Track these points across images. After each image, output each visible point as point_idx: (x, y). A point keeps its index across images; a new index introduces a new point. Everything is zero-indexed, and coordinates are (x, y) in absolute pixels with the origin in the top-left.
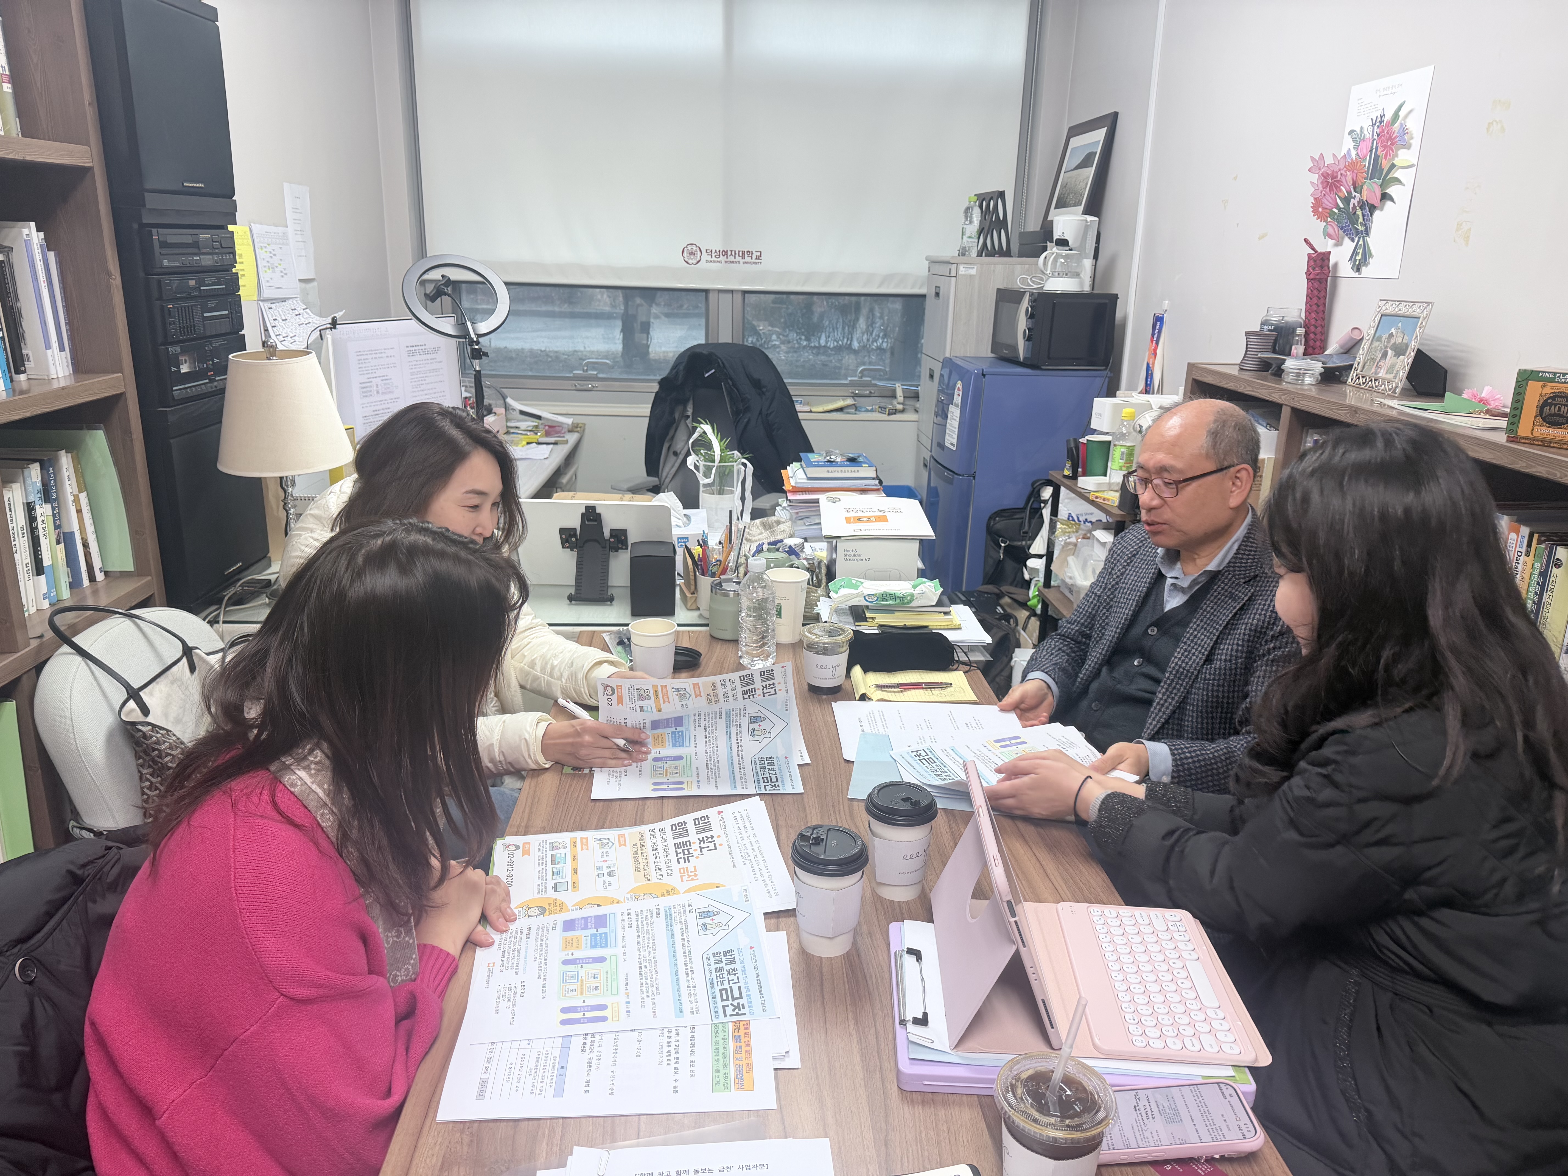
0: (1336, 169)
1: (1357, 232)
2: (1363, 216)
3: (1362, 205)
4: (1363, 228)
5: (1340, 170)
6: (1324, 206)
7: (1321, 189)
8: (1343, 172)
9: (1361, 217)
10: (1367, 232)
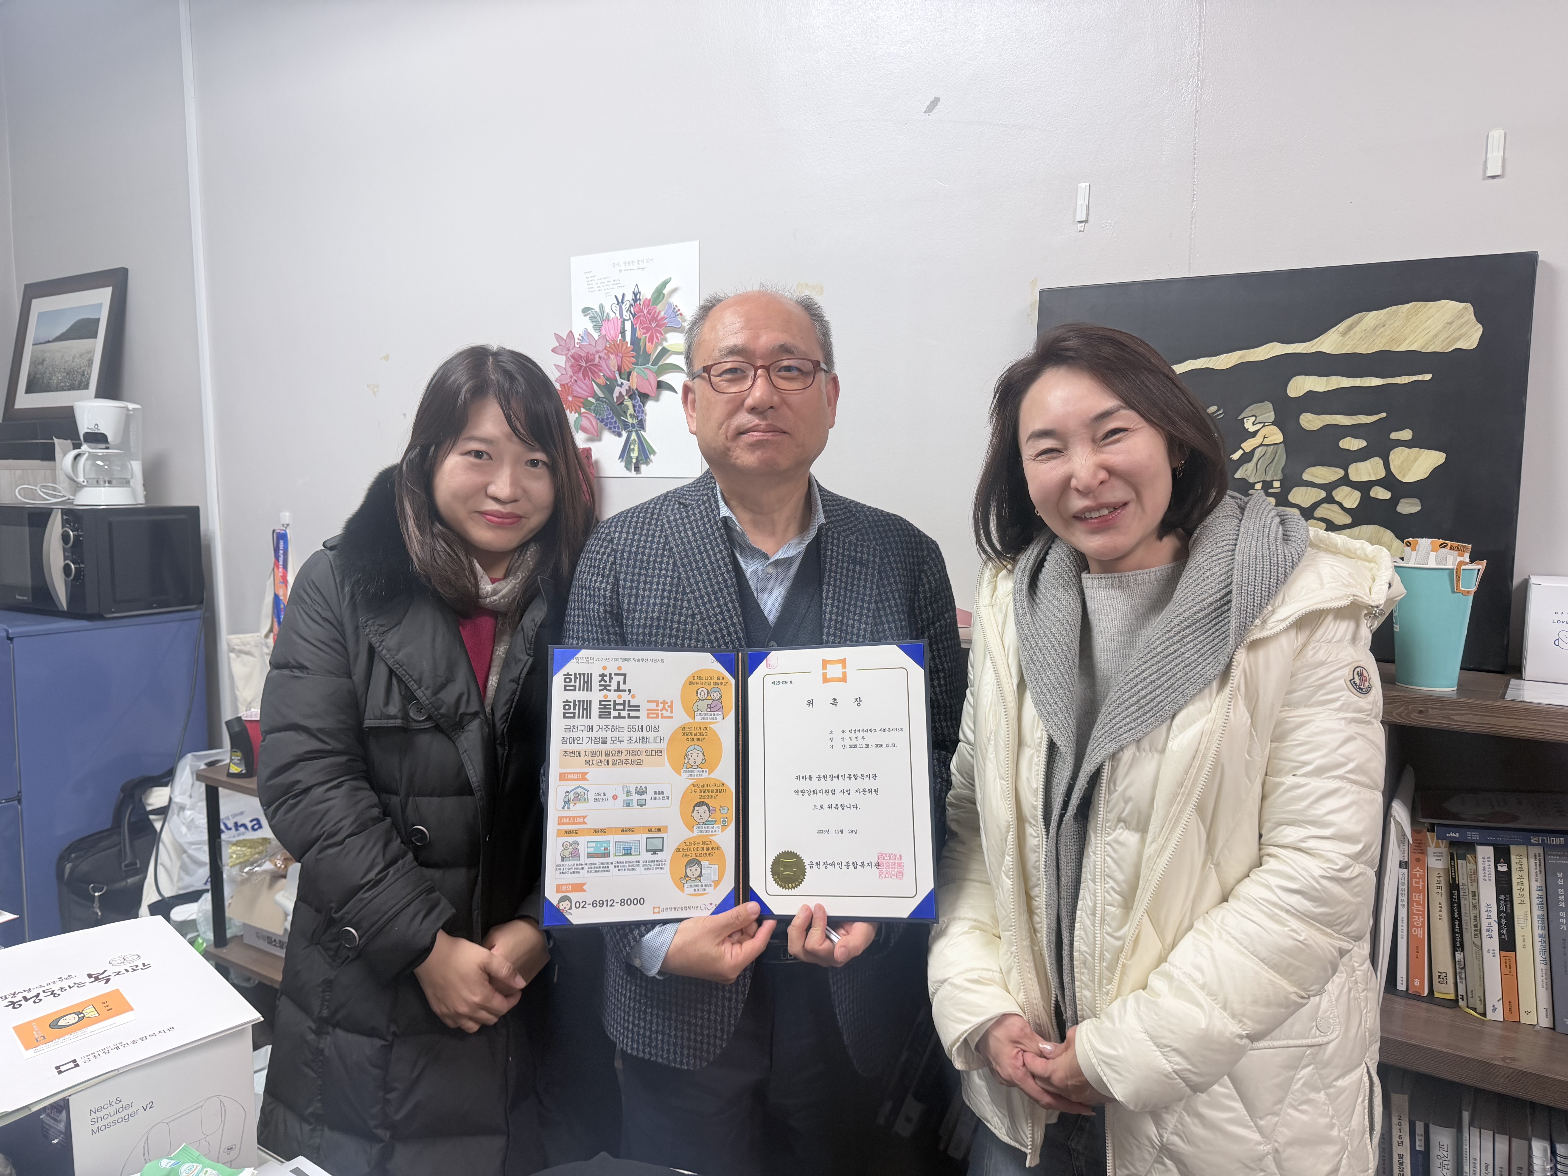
0: (592, 351)
1: (626, 426)
2: (634, 406)
3: (632, 394)
4: (635, 421)
5: (598, 352)
6: (575, 394)
7: (570, 373)
8: (602, 355)
9: (631, 407)
10: (641, 425)
